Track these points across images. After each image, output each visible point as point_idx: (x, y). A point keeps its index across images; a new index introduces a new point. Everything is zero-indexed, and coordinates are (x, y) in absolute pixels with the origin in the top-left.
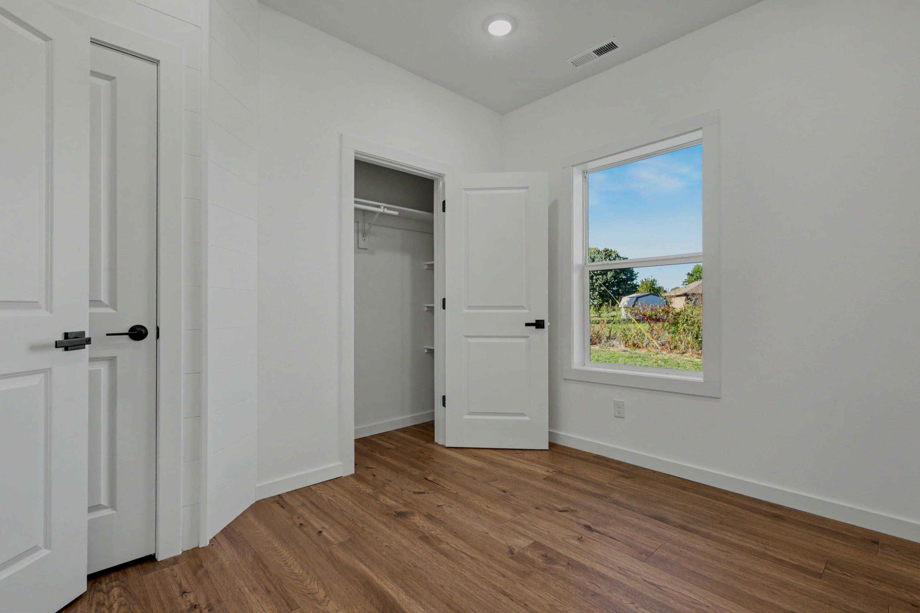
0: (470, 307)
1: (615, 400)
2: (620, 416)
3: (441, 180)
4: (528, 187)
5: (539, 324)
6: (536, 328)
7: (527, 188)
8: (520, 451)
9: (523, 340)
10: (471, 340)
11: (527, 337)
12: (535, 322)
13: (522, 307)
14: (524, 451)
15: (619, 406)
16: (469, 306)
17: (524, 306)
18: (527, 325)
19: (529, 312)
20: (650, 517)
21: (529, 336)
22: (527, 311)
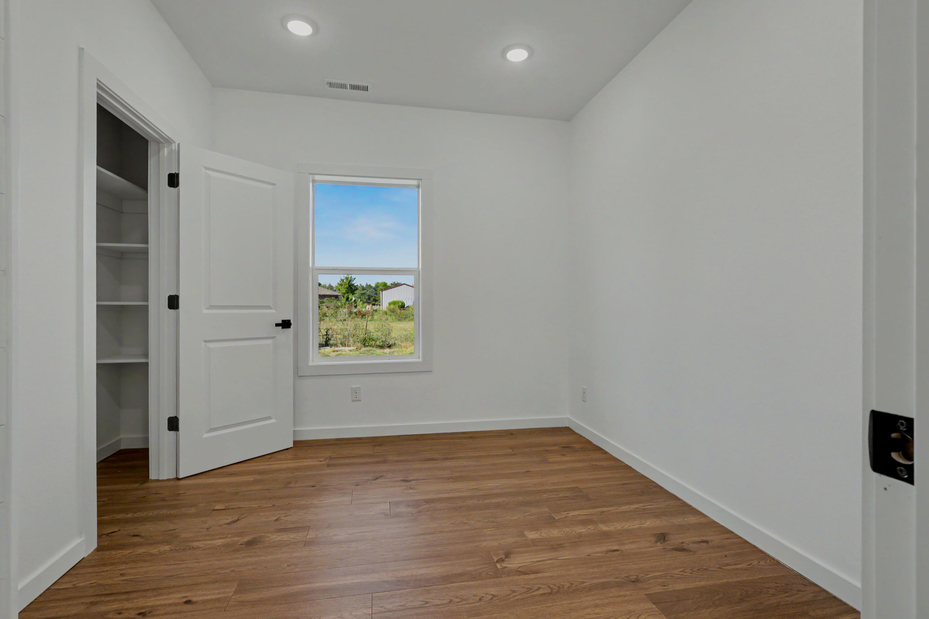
0: (212, 307)
1: (353, 386)
2: (356, 400)
3: (166, 145)
4: (276, 184)
5: (286, 324)
6: (282, 328)
7: (274, 184)
8: (269, 456)
9: (270, 342)
10: (211, 345)
11: (273, 338)
12: (281, 322)
13: (269, 307)
14: (274, 454)
15: (355, 391)
16: (210, 306)
17: (271, 305)
18: (277, 325)
19: (275, 312)
20: (425, 460)
21: (275, 337)
22: (273, 311)
